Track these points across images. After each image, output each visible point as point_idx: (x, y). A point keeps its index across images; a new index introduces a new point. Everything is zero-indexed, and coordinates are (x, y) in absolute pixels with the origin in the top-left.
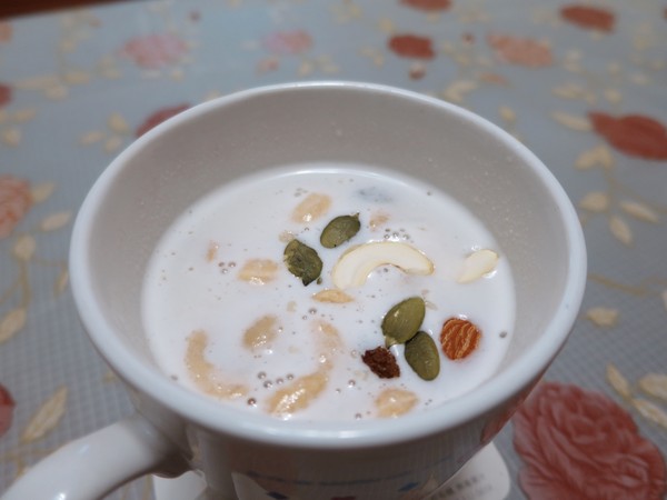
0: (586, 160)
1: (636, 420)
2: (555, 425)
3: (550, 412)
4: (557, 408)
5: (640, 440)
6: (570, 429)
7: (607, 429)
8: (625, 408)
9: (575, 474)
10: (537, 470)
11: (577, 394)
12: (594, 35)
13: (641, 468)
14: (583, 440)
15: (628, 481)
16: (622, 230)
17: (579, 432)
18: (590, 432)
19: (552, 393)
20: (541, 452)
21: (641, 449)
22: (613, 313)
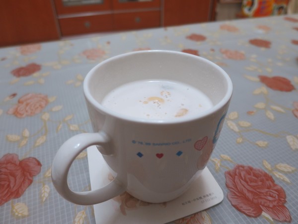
0: (257, 91)
1: (274, 178)
2: (242, 179)
3: (240, 175)
4: (243, 174)
5: (275, 185)
6: (248, 180)
7: (262, 181)
8: (270, 174)
9: (249, 195)
10: (234, 193)
11: (251, 169)
12: (263, 49)
13: (275, 194)
14: (253, 184)
15: (270, 198)
16: (271, 116)
17: (251, 182)
18: (256, 182)
19: (241, 168)
20: (237, 188)
21: (275, 188)
22: (266, 143)
